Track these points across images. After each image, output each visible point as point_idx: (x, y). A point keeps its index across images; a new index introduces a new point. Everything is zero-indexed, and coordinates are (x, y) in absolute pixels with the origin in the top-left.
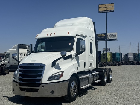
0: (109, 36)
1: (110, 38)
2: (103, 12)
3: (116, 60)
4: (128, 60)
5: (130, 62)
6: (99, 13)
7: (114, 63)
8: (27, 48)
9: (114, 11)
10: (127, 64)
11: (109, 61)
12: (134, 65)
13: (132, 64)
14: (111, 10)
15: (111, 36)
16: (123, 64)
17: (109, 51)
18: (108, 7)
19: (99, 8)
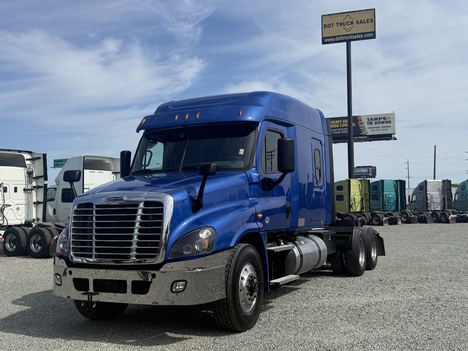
0: (367, 126)
1: (370, 133)
2: (337, 39)
3: (384, 205)
4: (427, 207)
5: (434, 212)
6: (324, 43)
7: (373, 215)
8: (28, 162)
9: (374, 37)
10: (423, 220)
11: (358, 210)
12: (447, 222)
13: (440, 218)
14: (364, 34)
15: (374, 125)
16: (408, 221)
17: (374, 176)
18: (355, 22)
19: (324, 26)
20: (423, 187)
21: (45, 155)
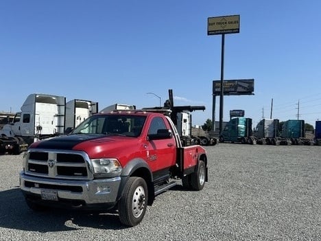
2: (217, 32)
5: (268, 138)
8: (89, 106)
9: (238, 32)
10: (260, 143)
13: (270, 142)
17: (243, 116)
18: (227, 23)
19: (209, 24)
20: (262, 123)
21: (97, 103)
